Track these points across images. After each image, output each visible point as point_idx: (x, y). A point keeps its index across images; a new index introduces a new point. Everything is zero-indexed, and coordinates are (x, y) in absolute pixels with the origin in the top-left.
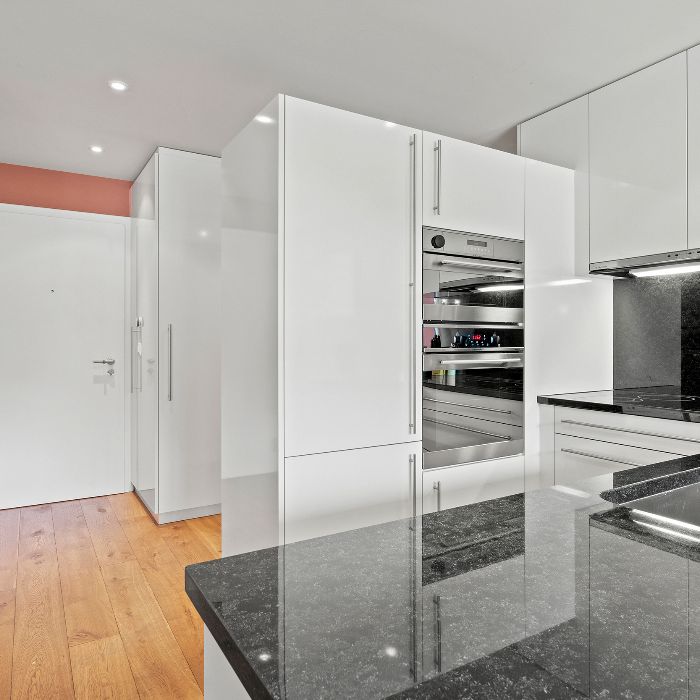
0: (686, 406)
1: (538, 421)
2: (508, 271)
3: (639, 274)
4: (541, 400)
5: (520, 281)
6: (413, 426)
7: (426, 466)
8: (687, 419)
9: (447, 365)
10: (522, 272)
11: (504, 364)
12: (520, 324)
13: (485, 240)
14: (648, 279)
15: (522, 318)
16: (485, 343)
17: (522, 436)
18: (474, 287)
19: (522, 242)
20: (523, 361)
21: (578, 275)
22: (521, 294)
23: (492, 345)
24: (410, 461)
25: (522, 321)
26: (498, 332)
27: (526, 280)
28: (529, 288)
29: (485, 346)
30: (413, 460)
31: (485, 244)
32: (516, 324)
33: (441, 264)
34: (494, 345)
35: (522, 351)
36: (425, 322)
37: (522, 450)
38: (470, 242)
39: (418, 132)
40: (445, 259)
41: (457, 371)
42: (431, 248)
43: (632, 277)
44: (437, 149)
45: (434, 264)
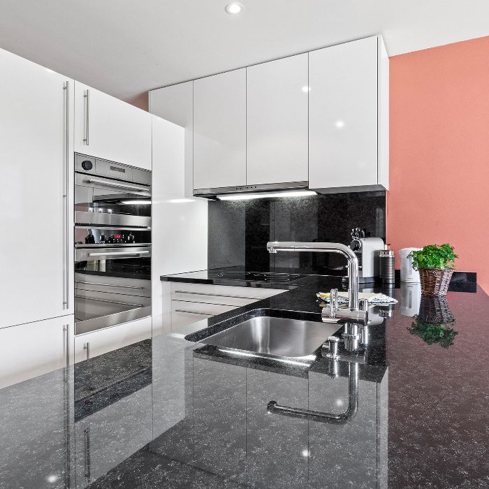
0: (247, 277)
1: (161, 293)
2: (140, 191)
3: (222, 198)
4: (163, 279)
5: (149, 199)
6: (66, 303)
7: (78, 332)
8: (249, 285)
9: (98, 256)
10: (150, 192)
11: (138, 255)
12: (149, 228)
13: (124, 168)
14: (226, 201)
15: (150, 223)
16: (124, 240)
17: (150, 304)
18: (119, 200)
19: (151, 172)
20: (150, 252)
21: (187, 197)
22: (149, 207)
23: (128, 242)
24: (64, 330)
25: (150, 225)
26: (133, 232)
27: (153, 198)
28: (154, 203)
29: (124, 242)
30: (66, 329)
31: (124, 171)
32: (146, 227)
33: (89, 182)
34: (131, 241)
35: (150, 246)
36: (76, 224)
37: (150, 313)
38: (112, 168)
39: (71, 81)
40: (92, 179)
41: (107, 261)
42: (82, 170)
43: (218, 200)
44: (86, 96)
45: (84, 181)
